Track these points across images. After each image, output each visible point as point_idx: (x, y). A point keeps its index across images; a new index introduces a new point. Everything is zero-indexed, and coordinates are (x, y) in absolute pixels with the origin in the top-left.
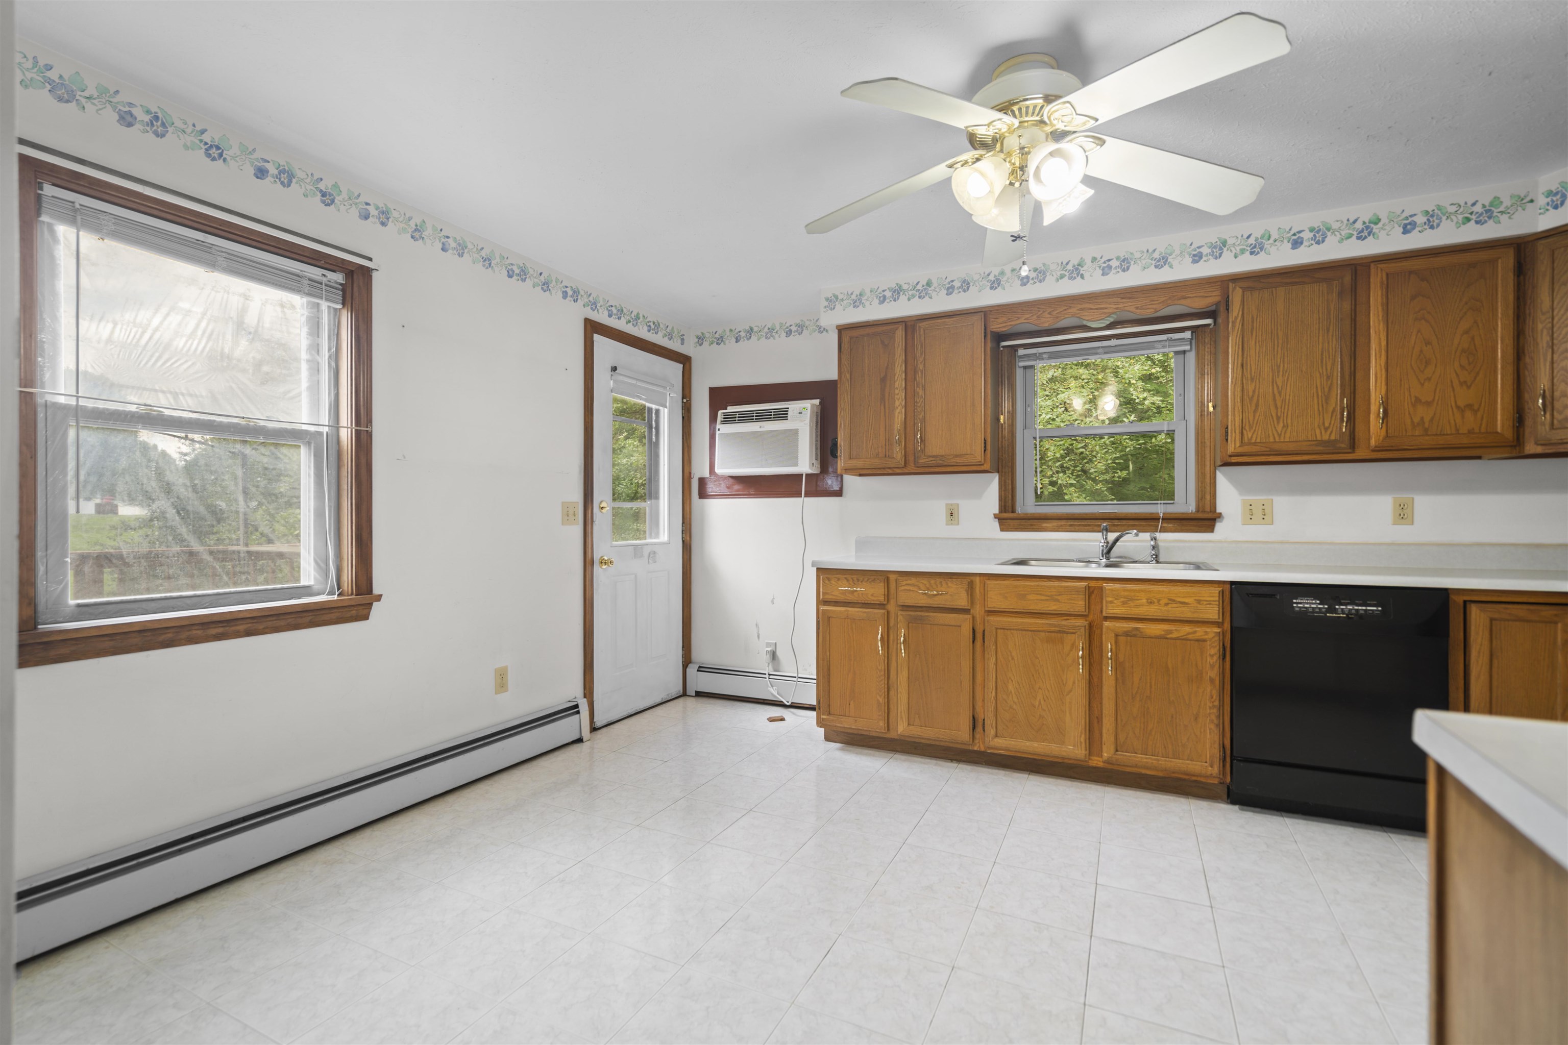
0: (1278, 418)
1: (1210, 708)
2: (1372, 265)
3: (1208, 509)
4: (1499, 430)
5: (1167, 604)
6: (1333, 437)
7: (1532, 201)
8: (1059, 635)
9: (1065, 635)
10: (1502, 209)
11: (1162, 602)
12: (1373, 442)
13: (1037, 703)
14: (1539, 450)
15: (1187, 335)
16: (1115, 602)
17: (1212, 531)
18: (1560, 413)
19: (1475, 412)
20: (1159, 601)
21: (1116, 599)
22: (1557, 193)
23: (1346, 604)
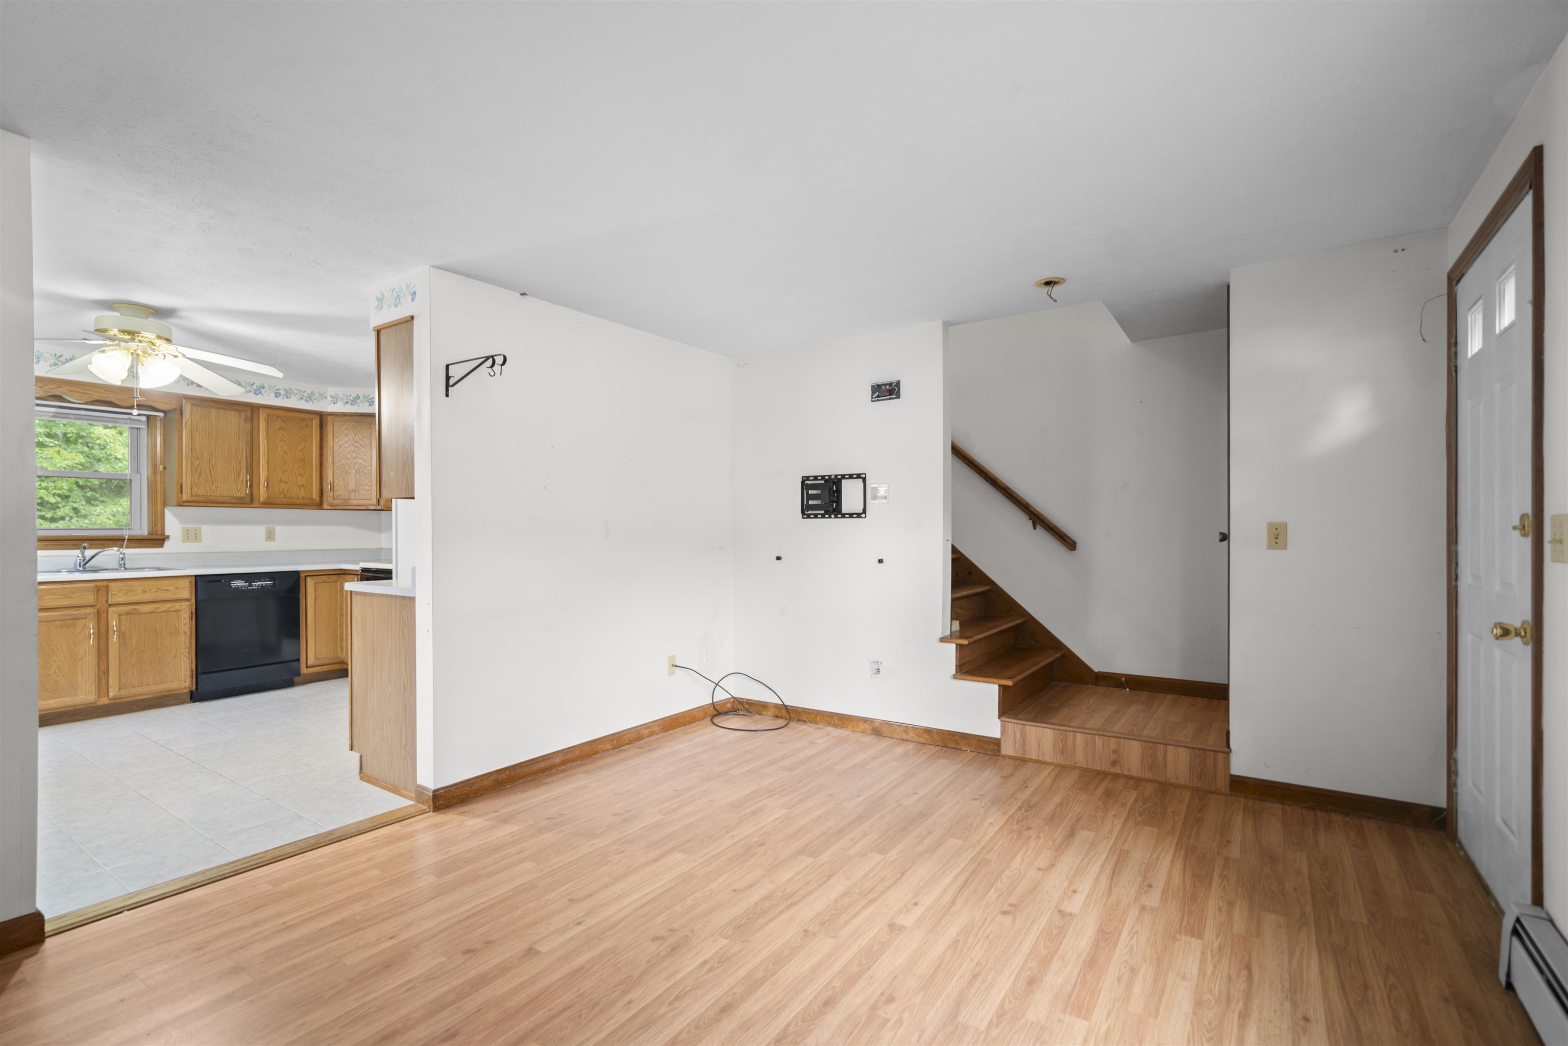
0: (213, 482)
1: (184, 649)
2: (261, 409)
3: (159, 532)
4: (314, 498)
5: (155, 592)
6: (242, 495)
7: (326, 397)
8: (72, 621)
9: (77, 621)
10: (315, 397)
11: (153, 591)
12: (262, 500)
14: (329, 507)
15: (143, 419)
16: (119, 594)
17: (162, 547)
18: (336, 492)
19: (305, 488)
20: (150, 590)
21: (119, 592)
22: (334, 398)
23: (256, 582)
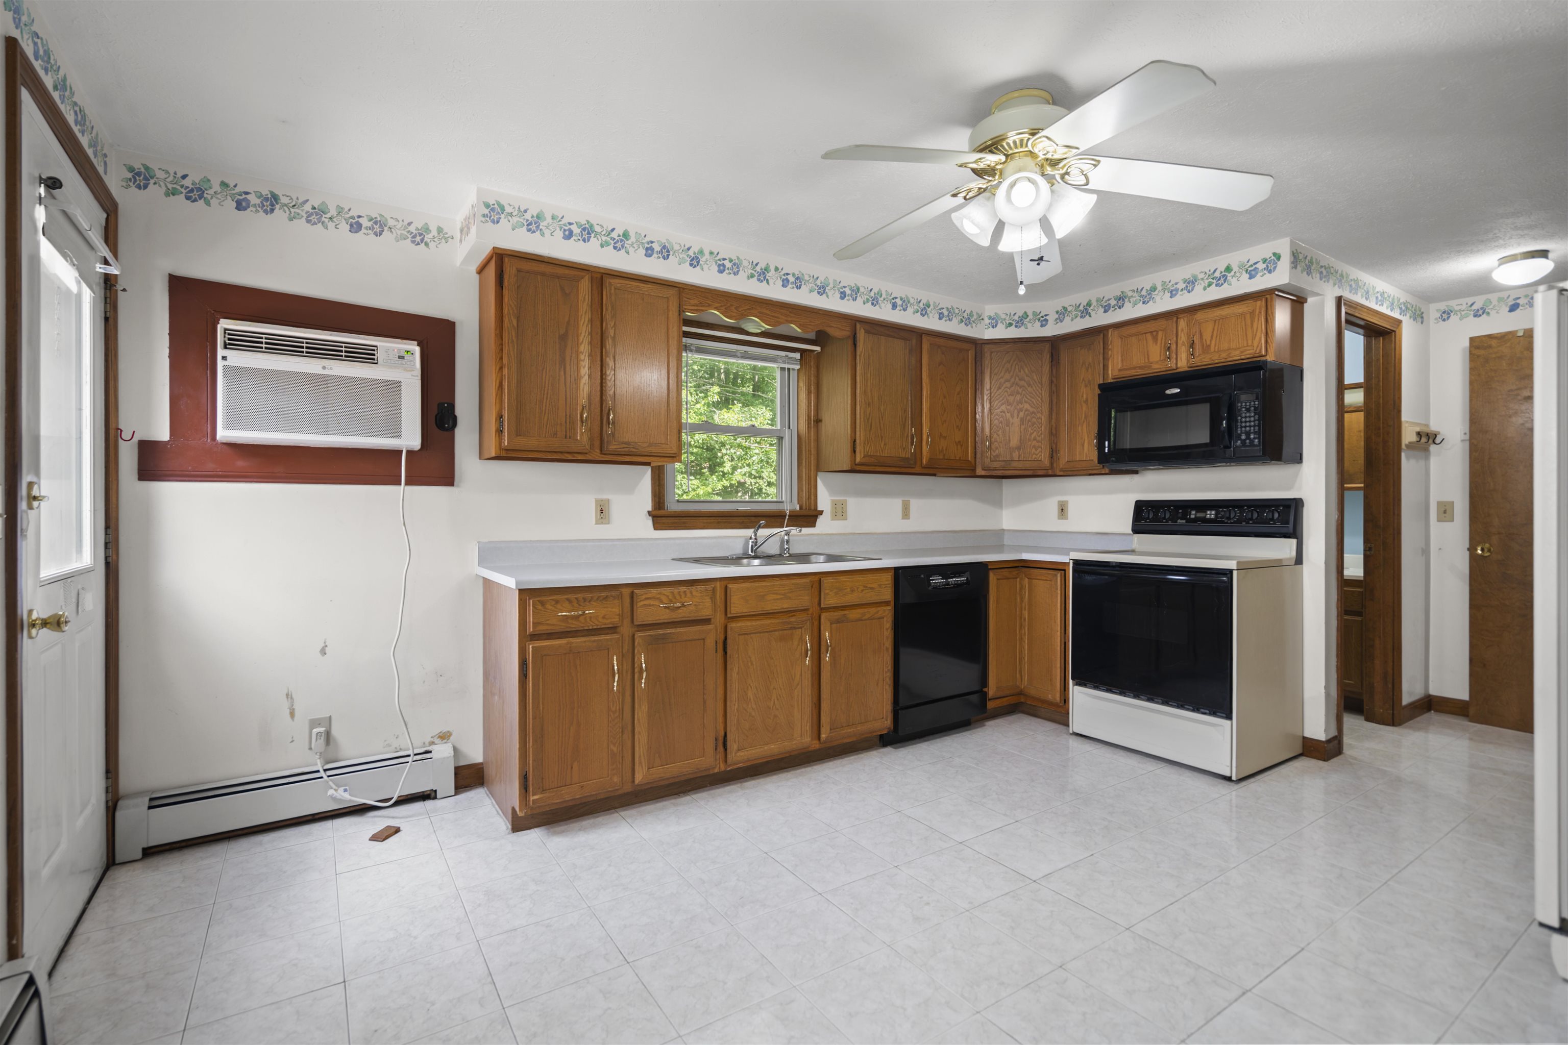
0: (882, 437)
2: (923, 335)
3: (813, 508)
4: (970, 459)
5: (862, 591)
6: (907, 456)
7: (983, 319)
8: (790, 632)
9: (794, 631)
10: (973, 319)
11: (860, 590)
12: (924, 461)
13: (772, 704)
14: (983, 473)
15: (797, 356)
16: (830, 593)
17: (815, 526)
18: (994, 452)
19: (962, 446)
20: (858, 588)
21: (831, 591)
22: (993, 319)
23: (952, 578)
